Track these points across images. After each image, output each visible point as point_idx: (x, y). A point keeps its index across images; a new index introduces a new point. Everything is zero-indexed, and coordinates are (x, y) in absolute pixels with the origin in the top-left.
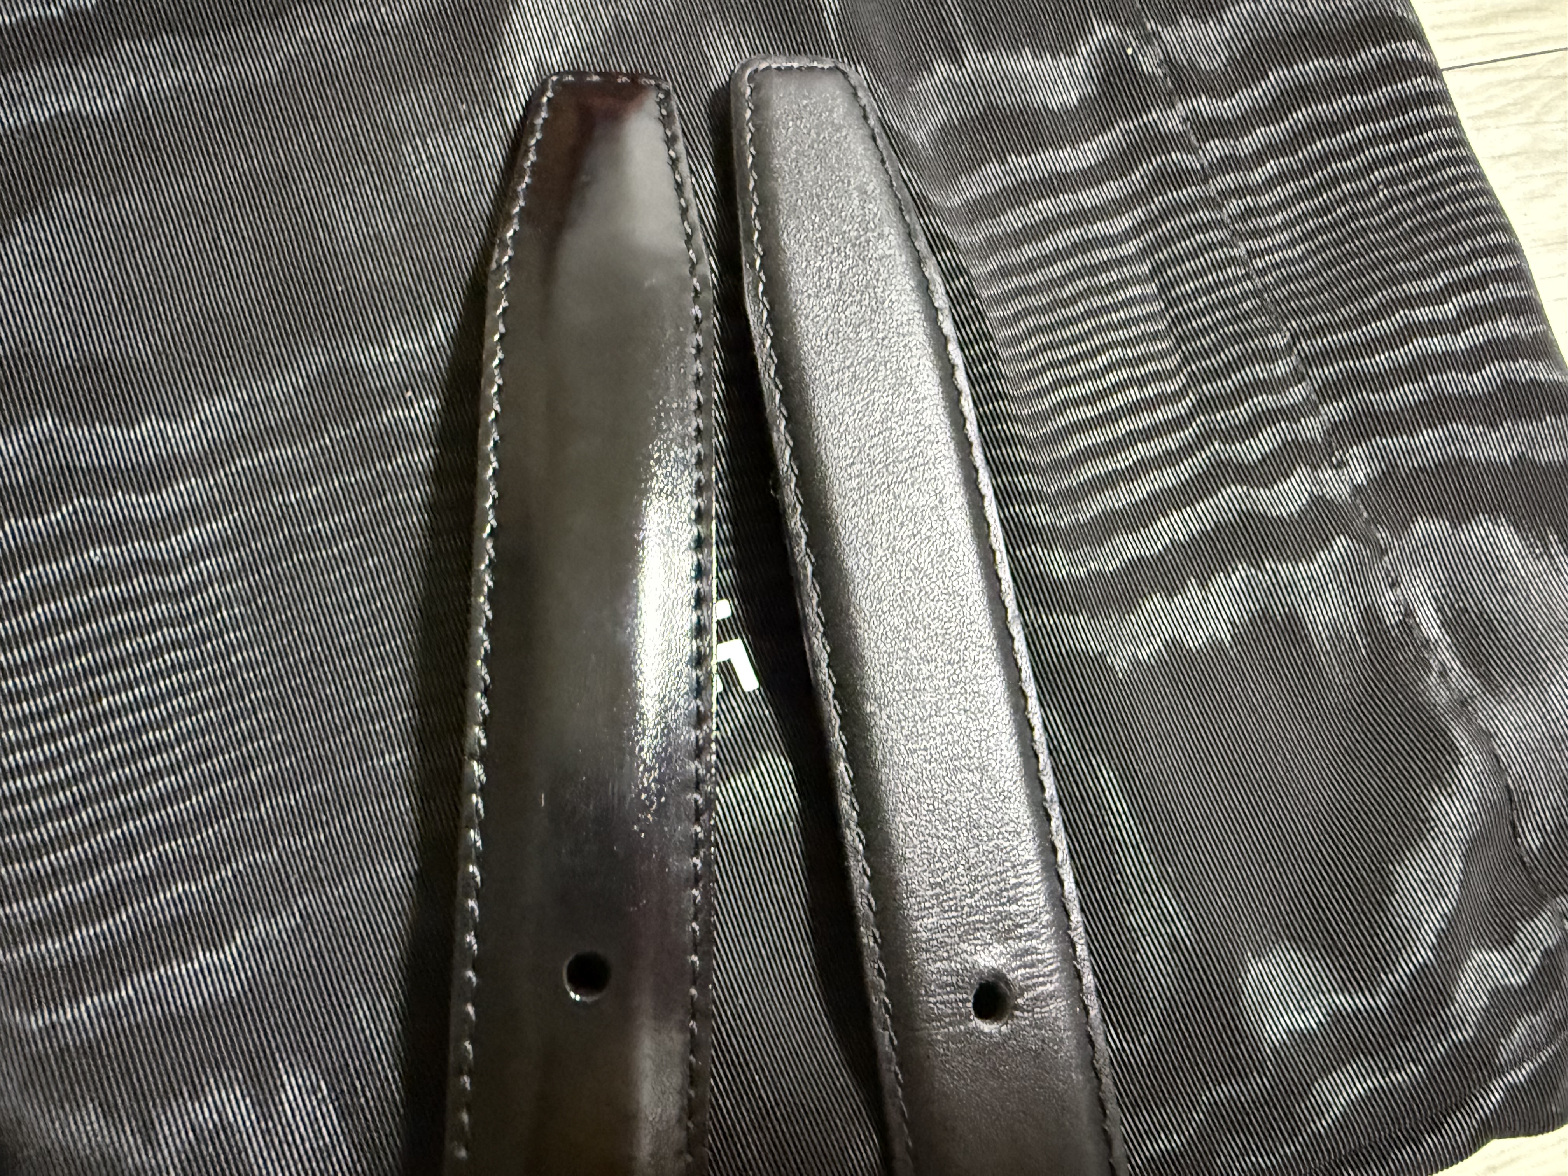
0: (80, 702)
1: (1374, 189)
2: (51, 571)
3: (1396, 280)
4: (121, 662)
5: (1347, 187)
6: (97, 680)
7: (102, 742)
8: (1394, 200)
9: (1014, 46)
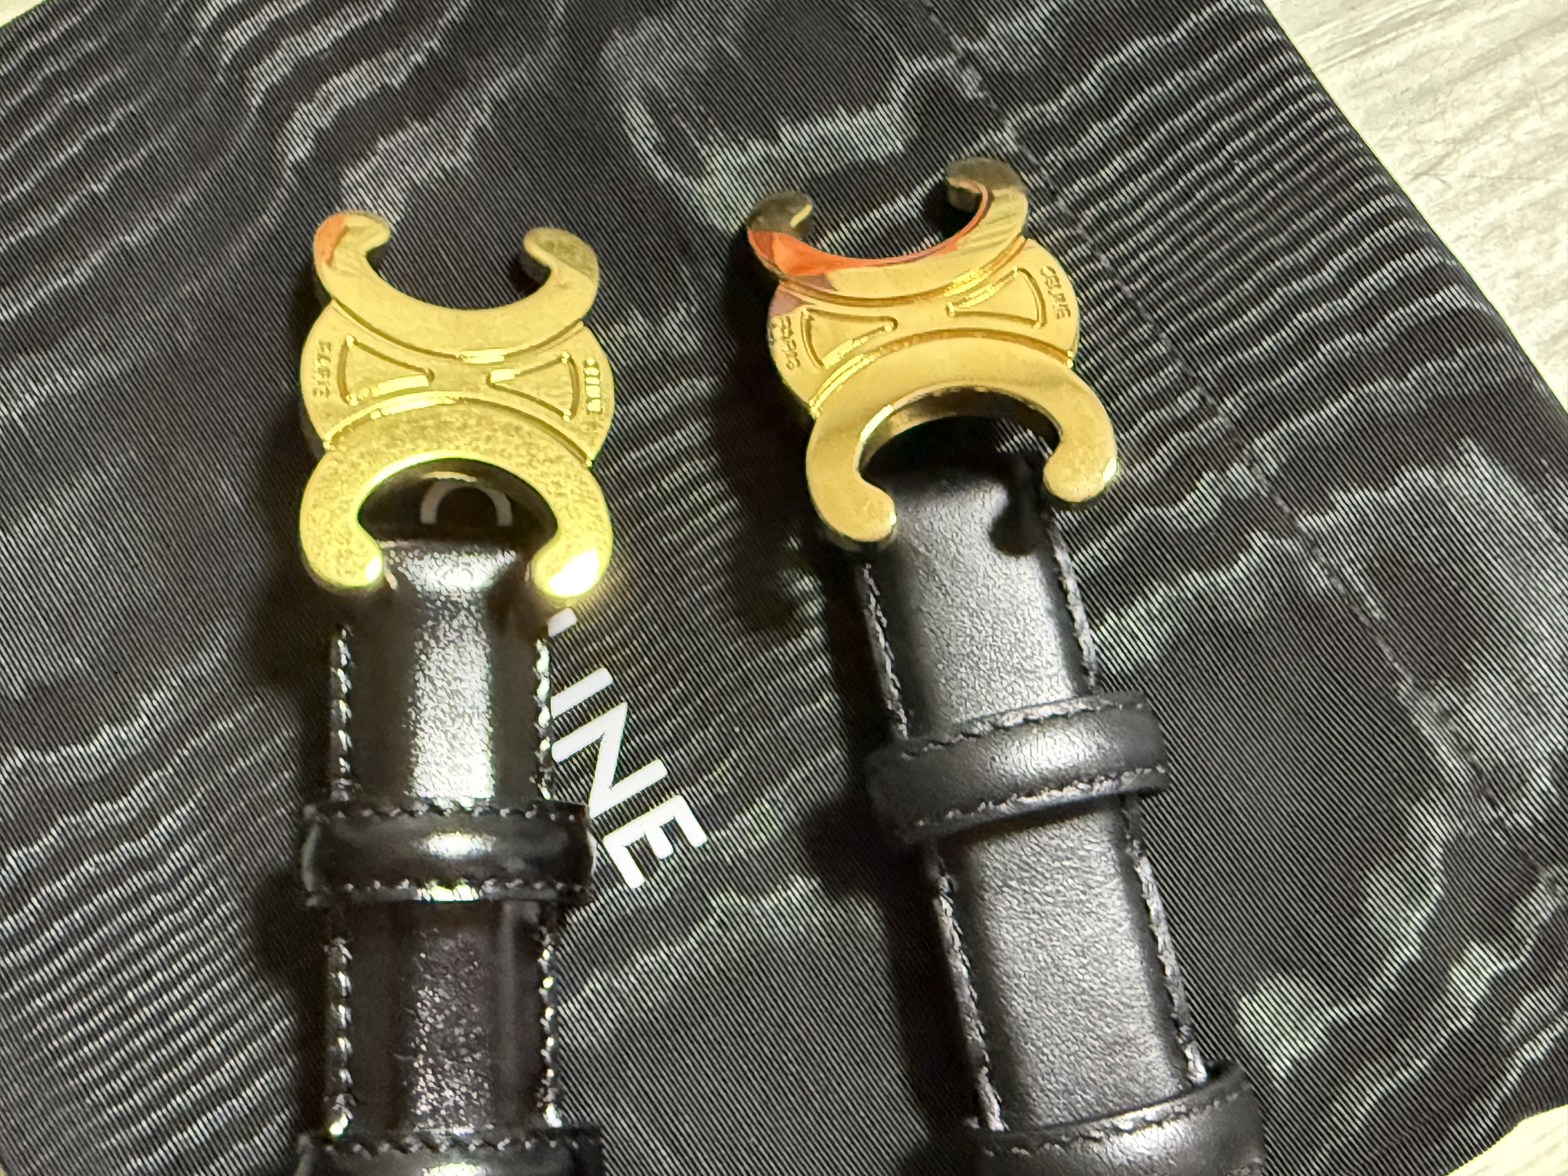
0: (111, 999)
1: (1228, 167)
2: (58, 888)
3: (1269, 256)
4: (137, 955)
5: (1200, 169)
6: (119, 976)
7: (138, 1031)
8: (1252, 172)
9: (827, 109)
